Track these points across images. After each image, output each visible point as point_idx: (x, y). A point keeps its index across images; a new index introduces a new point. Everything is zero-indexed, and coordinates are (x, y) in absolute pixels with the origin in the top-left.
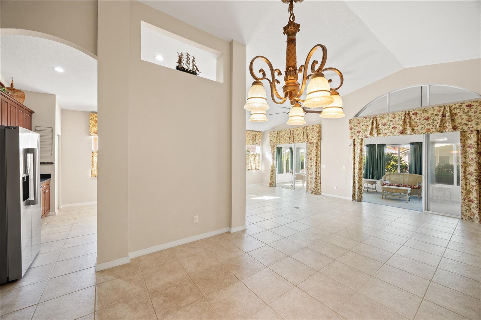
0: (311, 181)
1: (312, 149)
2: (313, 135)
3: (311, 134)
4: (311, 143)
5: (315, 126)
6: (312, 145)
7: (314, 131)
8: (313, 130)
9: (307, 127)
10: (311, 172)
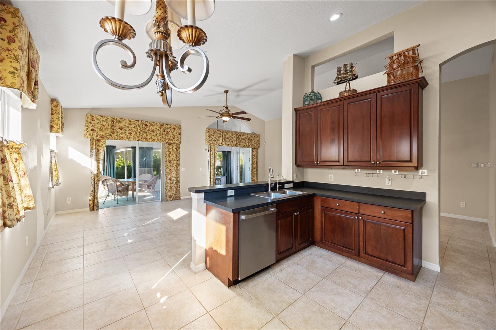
0: (171, 187)
1: (171, 150)
2: (174, 135)
3: (172, 134)
4: (169, 144)
5: (177, 126)
6: (171, 147)
7: (176, 132)
8: (175, 130)
9: (167, 125)
10: (171, 177)
